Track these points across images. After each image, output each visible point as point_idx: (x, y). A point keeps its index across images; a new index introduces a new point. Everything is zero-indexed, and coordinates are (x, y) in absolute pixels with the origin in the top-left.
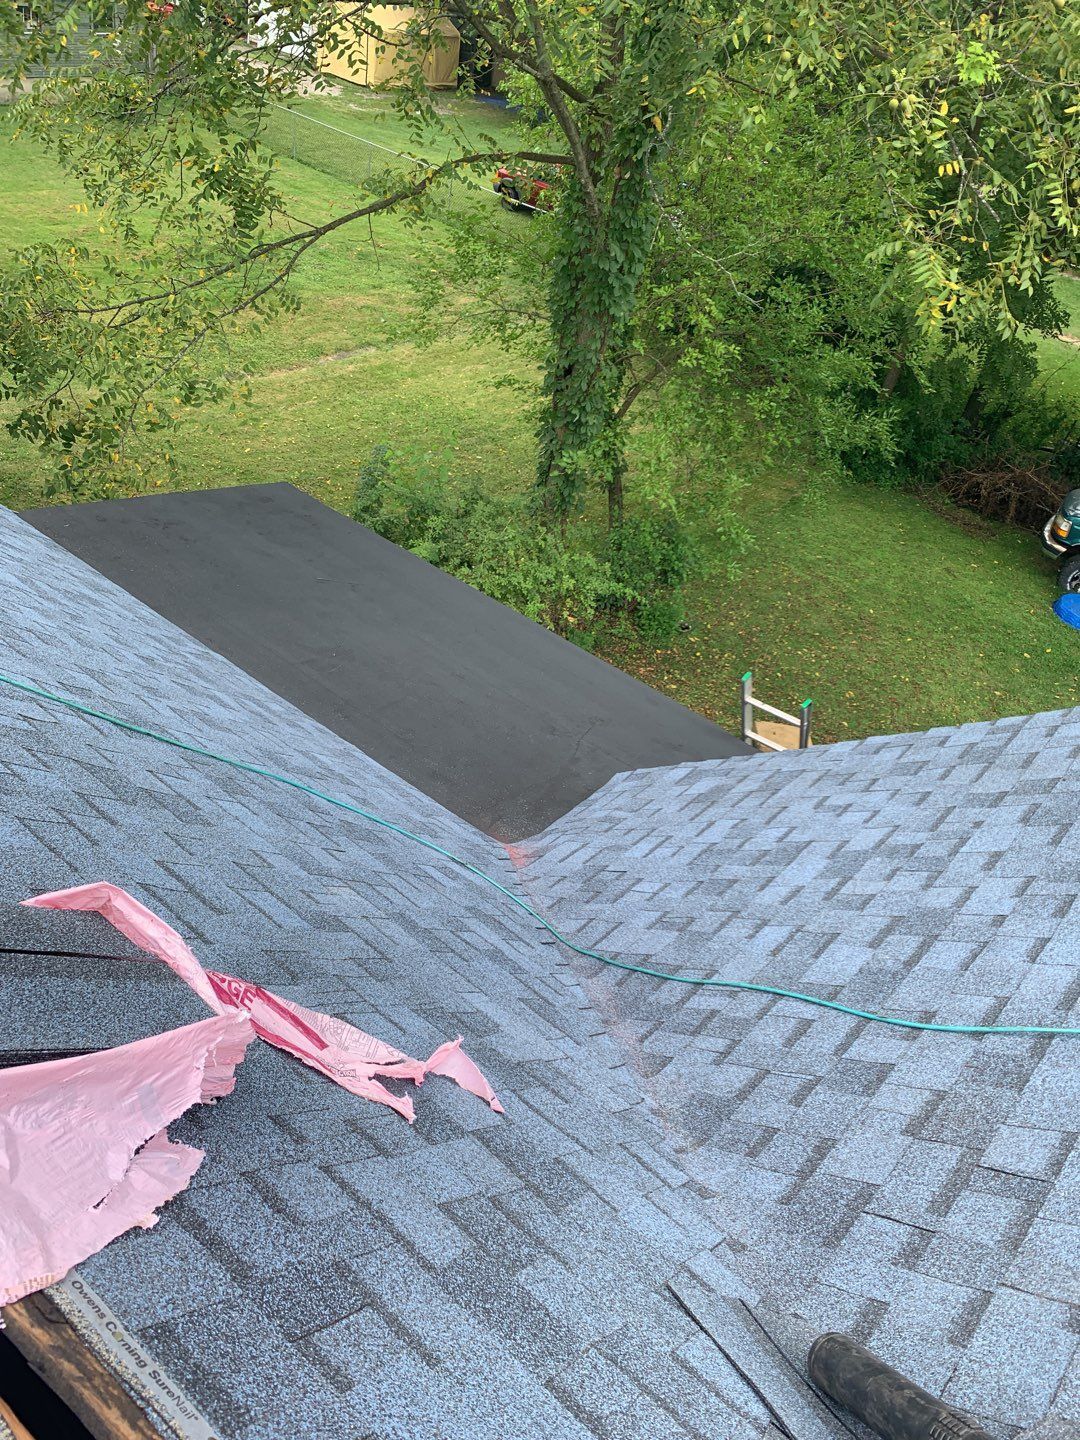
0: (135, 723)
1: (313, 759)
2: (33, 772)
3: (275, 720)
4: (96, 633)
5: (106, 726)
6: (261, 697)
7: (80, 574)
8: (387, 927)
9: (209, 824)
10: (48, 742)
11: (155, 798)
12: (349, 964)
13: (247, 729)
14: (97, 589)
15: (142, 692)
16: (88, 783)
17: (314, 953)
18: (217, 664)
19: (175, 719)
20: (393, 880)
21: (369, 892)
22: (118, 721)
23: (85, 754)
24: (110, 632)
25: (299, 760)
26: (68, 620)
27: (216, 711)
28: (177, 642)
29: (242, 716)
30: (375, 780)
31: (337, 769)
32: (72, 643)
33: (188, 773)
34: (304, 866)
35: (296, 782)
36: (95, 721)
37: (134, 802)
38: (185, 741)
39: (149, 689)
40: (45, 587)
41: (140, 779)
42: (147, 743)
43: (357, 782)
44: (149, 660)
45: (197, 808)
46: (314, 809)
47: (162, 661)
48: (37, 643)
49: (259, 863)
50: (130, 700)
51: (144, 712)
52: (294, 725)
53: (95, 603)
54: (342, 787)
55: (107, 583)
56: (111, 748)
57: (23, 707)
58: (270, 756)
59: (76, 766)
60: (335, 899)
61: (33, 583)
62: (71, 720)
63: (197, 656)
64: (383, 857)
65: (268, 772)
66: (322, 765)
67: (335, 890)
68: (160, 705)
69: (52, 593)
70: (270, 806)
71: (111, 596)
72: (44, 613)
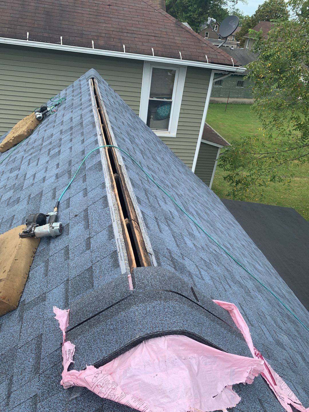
0: (239, 262)
1: (281, 290)
2: (215, 265)
3: (272, 274)
4: (233, 235)
5: (232, 260)
6: (269, 267)
7: (231, 218)
8: (296, 355)
9: (252, 298)
10: (219, 259)
11: (241, 285)
12: (284, 361)
13: (265, 275)
14: (234, 223)
15: (241, 254)
16: (226, 273)
17: (275, 352)
18: (259, 253)
19: (248, 265)
20: (300, 341)
21: (292, 341)
22: (235, 259)
23: (226, 265)
24: (236, 235)
25: (276, 289)
26: (227, 229)
27: (257, 266)
28: (251, 243)
29: (264, 270)
30: (297, 305)
31: (287, 296)
32: (227, 235)
33: (249, 281)
34: (275, 322)
35: (275, 295)
36: (230, 258)
37: (235, 284)
38: (249, 271)
39: (243, 254)
40: (223, 219)
41: (238, 277)
42: (240, 268)
43: (292, 303)
44: (243, 246)
45: (250, 292)
46: (280, 306)
47: (246, 247)
48: (220, 232)
49: (264, 316)
50: (238, 255)
51: (241, 259)
52: (277, 278)
53: (233, 226)
54: (288, 303)
55: (236, 222)
56: (232, 266)
57: (215, 247)
58: (270, 285)
59: (224, 268)
60: (283, 338)
61: (221, 217)
62: (224, 255)
63: (255, 249)
64: (297, 331)
65: (268, 289)
66: (283, 293)
67: (283, 335)
68: (245, 259)
69: (225, 221)
70: (268, 300)
71: (237, 226)
72: (222, 225)
